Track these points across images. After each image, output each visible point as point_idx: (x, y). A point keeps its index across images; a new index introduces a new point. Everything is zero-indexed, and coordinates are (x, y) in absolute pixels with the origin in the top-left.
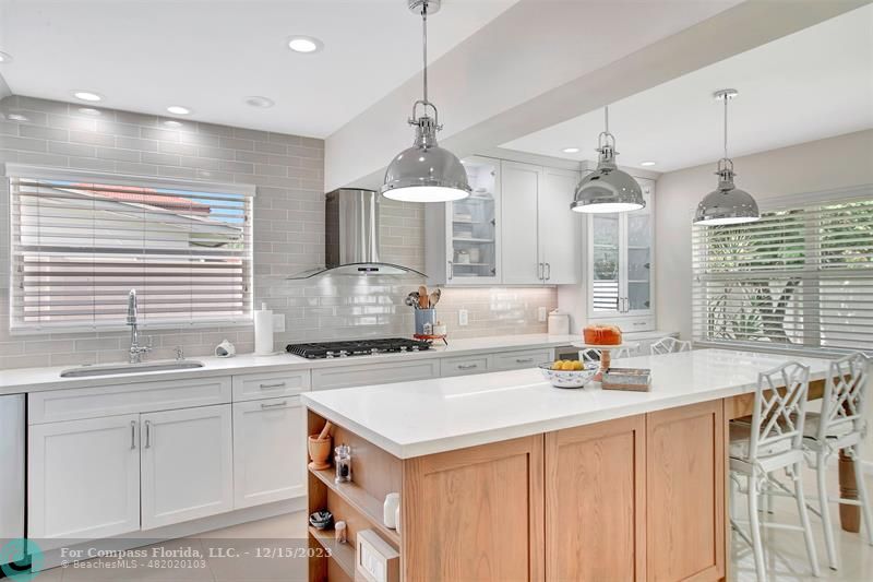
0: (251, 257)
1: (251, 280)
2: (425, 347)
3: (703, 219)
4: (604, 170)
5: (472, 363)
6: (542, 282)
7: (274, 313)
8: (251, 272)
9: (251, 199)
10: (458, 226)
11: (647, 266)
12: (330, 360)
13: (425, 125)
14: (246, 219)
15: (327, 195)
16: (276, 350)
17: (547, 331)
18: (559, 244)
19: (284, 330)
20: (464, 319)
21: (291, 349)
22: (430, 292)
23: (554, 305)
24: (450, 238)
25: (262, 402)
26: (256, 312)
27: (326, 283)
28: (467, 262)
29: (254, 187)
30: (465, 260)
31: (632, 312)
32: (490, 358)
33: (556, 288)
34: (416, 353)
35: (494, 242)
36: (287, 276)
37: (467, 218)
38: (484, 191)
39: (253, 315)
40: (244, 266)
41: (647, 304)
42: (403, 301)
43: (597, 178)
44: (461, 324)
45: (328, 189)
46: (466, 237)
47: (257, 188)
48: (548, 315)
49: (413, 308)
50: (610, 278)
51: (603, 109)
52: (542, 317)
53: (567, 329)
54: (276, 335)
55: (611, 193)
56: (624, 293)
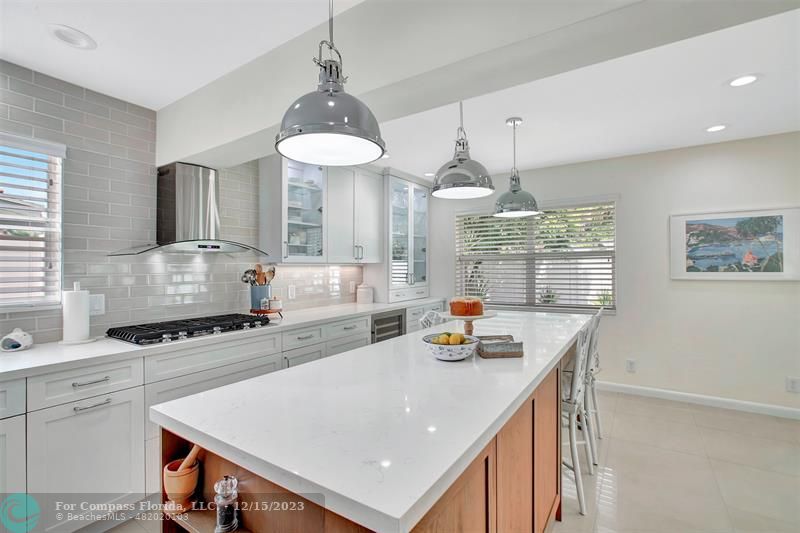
0: (58, 229)
1: (58, 256)
2: (265, 322)
3: (502, 211)
4: (460, 160)
5: (308, 334)
6: (356, 261)
7: (91, 293)
8: (58, 246)
9: (59, 161)
10: (292, 211)
11: (424, 250)
12: (167, 344)
13: (331, 70)
14: (51, 183)
15: (159, 169)
16: (93, 335)
17: (356, 301)
18: (368, 230)
19: (103, 312)
20: (292, 295)
21: (113, 333)
22: (265, 269)
23: (360, 281)
24: (285, 221)
25: (76, 405)
26: (65, 293)
27: (157, 260)
28: (297, 243)
29: (64, 147)
30: (297, 241)
31: (417, 284)
32: (323, 328)
33: (361, 267)
34: (259, 329)
35: (321, 227)
36: (109, 252)
37: (299, 205)
38: (312, 182)
39: (61, 297)
40: (48, 239)
41: (424, 278)
42: (239, 278)
43: (455, 166)
44: (290, 297)
45: (161, 161)
46: (298, 221)
47: (68, 149)
48: (356, 288)
49: (249, 285)
50: (400, 258)
51: (459, 103)
52: (352, 291)
53: (372, 300)
54: (93, 319)
55: (469, 178)
56: (411, 271)
